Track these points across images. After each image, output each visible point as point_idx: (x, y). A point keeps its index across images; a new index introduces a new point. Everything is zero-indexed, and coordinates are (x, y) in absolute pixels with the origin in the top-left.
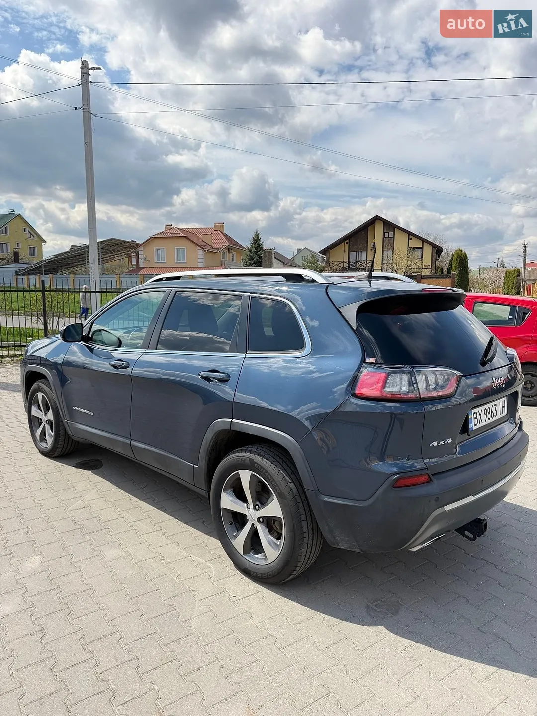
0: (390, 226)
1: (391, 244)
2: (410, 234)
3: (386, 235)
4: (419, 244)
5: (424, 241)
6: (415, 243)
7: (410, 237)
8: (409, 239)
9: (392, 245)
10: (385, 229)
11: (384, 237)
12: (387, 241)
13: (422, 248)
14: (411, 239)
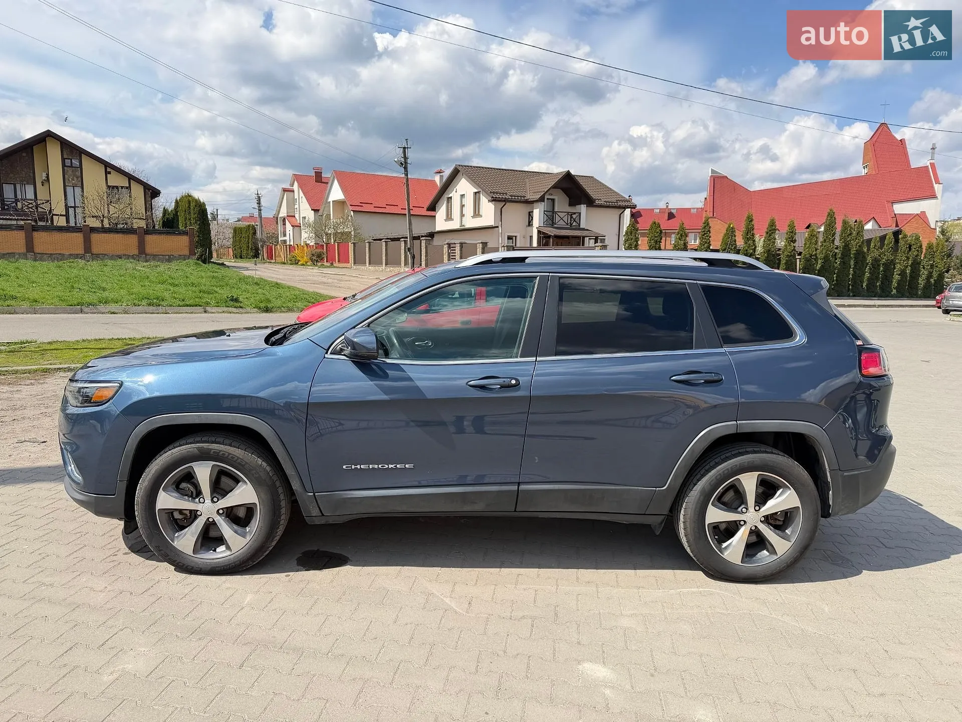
0: (71, 150)
1: (77, 178)
2: (108, 167)
3: (68, 162)
4: (123, 182)
5: (131, 177)
6: (115, 180)
7: (109, 170)
8: (107, 173)
9: (80, 179)
10: (65, 153)
11: (64, 165)
12: (70, 172)
13: (129, 188)
14: (110, 173)
